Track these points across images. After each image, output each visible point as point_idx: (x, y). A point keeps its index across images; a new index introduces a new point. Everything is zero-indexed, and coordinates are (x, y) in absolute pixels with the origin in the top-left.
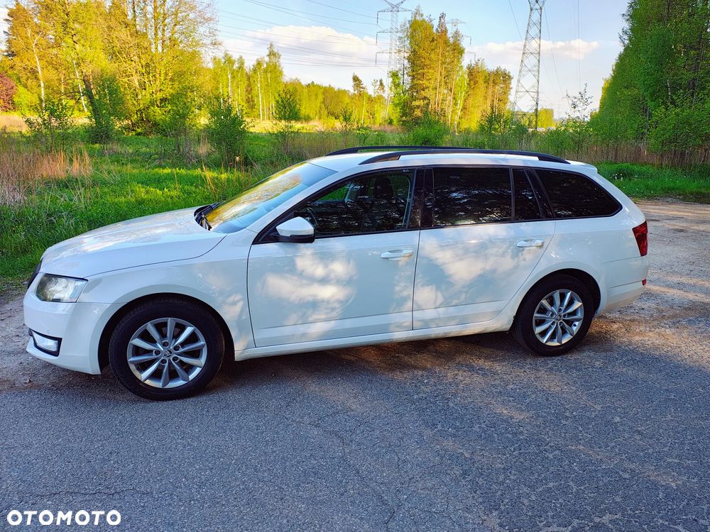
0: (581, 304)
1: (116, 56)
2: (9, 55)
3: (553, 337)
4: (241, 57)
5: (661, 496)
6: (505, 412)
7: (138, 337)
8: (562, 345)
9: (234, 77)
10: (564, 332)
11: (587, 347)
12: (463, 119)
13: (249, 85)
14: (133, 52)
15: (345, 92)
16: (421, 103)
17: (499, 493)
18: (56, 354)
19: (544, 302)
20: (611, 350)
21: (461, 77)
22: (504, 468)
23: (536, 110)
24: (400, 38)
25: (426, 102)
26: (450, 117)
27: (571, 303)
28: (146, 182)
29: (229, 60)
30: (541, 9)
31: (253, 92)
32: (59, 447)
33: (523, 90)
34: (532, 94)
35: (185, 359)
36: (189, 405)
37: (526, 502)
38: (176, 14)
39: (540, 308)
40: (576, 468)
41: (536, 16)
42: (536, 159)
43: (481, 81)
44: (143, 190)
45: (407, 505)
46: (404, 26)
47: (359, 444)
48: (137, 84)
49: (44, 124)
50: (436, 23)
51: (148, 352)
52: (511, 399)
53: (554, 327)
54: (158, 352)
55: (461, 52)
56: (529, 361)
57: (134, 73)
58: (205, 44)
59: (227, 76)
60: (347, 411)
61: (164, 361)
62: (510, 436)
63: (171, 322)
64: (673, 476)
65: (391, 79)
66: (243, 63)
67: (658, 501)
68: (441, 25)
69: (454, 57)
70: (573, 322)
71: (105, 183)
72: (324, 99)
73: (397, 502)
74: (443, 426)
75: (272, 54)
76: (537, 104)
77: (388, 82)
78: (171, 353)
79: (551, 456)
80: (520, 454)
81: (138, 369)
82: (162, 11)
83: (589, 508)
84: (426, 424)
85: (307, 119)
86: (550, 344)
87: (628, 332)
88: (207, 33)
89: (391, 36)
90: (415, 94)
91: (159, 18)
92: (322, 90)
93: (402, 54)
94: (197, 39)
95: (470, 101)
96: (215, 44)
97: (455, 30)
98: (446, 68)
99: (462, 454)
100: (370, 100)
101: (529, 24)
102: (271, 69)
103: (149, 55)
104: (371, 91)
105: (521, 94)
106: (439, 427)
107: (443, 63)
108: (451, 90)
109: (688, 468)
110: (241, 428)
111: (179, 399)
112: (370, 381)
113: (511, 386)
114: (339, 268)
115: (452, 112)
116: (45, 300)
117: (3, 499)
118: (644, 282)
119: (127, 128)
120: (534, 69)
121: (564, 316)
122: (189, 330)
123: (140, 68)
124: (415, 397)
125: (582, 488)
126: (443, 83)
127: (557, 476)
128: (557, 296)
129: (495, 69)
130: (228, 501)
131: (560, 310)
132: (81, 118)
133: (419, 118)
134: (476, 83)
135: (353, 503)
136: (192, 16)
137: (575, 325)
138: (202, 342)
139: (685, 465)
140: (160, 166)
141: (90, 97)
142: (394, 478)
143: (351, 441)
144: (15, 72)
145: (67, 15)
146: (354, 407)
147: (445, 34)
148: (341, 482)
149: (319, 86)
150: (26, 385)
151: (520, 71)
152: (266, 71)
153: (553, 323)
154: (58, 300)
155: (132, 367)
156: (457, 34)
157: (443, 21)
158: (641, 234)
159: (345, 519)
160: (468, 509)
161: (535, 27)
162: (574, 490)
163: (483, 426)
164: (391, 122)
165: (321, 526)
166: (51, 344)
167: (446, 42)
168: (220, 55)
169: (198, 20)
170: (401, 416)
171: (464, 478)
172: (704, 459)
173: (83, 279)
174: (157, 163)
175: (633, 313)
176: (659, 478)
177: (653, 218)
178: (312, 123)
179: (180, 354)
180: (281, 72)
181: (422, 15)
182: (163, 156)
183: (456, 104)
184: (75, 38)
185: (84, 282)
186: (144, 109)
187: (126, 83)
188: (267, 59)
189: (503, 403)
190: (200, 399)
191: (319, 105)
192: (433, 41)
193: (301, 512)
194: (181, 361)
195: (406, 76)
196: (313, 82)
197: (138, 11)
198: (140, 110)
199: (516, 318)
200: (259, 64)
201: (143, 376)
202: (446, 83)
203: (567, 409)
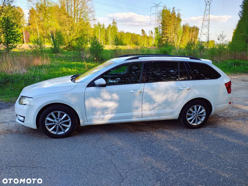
0: (205, 110)
1: (62, 24)
2: (29, 25)
3: (194, 122)
4: (103, 24)
5: (221, 180)
6: (172, 147)
7: (49, 117)
8: (198, 125)
9: (101, 31)
10: (198, 120)
11: (208, 126)
12: (181, 44)
13: (106, 33)
14: (67, 23)
15: (139, 35)
16: (165, 38)
17: (163, 175)
18: (23, 122)
19: (191, 109)
20: (217, 127)
21: (180, 30)
22: (167, 167)
23: (208, 41)
24: (158, 16)
25: (167, 38)
26: (176, 43)
27: (201, 110)
28: (66, 67)
29: (99, 25)
30: (210, 5)
31: (108, 36)
32: (21, 152)
33: (203, 34)
34: (206, 35)
35: (64, 125)
36: (64, 140)
37: (171, 179)
38: (81, 10)
39: (189, 111)
40: (193, 168)
41: (208, 7)
42: (189, 58)
43: (188, 31)
44: (65, 69)
45: (129, 177)
46: (160, 12)
47: (118, 156)
48: (68, 33)
49: (35, 47)
50: (171, 11)
51: (52, 122)
52: (175, 143)
53: (194, 118)
54: (55, 122)
55: (180, 20)
56: (185, 130)
57: (67, 30)
58: (91, 20)
59: (99, 30)
60: (116, 145)
61: (57, 125)
62: (171, 156)
63: (59, 112)
64: (228, 173)
65: (155, 30)
66: (104, 26)
67: (220, 182)
68: (173, 11)
69: (178, 22)
70: (202, 117)
71: (54, 67)
72: (132, 38)
73: (126, 176)
74: (148, 151)
75: (114, 23)
76: (208, 38)
77: (154, 31)
78: (59, 123)
79: (185, 164)
80: (174, 162)
81: (49, 128)
82: (77, 9)
83: (193, 182)
84: (143, 150)
85: (126, 45)
86: (193, 124)
87: (225, 121)
88: (92, 16)
89: (156, 16)
90: (163, 36)
91: (76, 11)
92: (131, 35)
93: (159, 22)
94: (88, 18)
95: (184, 38)
96: (94, 20)
97: (178, 12)
98: (175, 26)
99: (153, 161)
100: (148, 38)
101: (205, 10)
102: (113, 28)
103: (72, 24)
104: (148, 34)
105: (202, 35)
106: (147, 152)
107: (174, 24)
108: (176, 34)
109: (235, 170)
110: (80, 148)
111: (62, 138)
112: (127, 135)
113: (176, 139)
114: (115, 96)
115: (177, 41)
116: (21, 104)
117: (1, 167)
118: (230, 103)
119: (65, 48)
120: (207, 26)
121: (198, 114)
122: (65, 115)
123: (69, 28)
124: (141, 141)
125: (193, 175)
126: (174, 32)
127: (185, 170)
128: (195, 107)
129: (193, 26)
130: (70, 172)
131: (197, 112)
132: (48, 45)
133: (164, 44)
134: (186, 31)
135: (111, 175)
136: (87, 10)
137: (203, 118)
138: (70, 119)
139: (234, 170)
140: (73, 61)
141: (53, 38)
142: (127, 168)
143: (115, 155)
144: (30, 30)
145: (46, 11)
146: (119, 143)
147: (175, 14)
148: (108, 168)
149: (130, 33)
150: (15, 132)
151: (202, 27)
152: (112, 28)
153: (194, 117)
154: (25, 104)
155: (47, 127)
156: (179, 14)
157: (174, 10)
158: (228, 86)
159: (107, 180)
160: (150, 180)
161: (208, 11)
162: (190, 176)
163: (163, 152)
164: (155, 46)
165: (98, 182)
166: (22, 119)
167: (175, 17)
168: (97, 23)
169: (89, 12)
170: (135, 147)
171: (151, 169)
172: (242, 168)
173: (32, 98)
174: (72, 60)
175: (229, 114)
176: (222, 174)
177: (245, 80)
178: (127, 46)
179: (63, 123)
180: (117, 29)
181: (166, 8)
182: (74, 58)
183: (178, 39)
184: (48, 19)
185: (32, 99)
186: (70, 42)
187: (64, 33)
188: (112, 24)
189: (172, 144)
190: (69, 138)
191: (130, 40)
192: (170, 17)
193: (93, 177)
194: (62, 126)
195: (160, 29)
196: (128, 32)
197: (69, 9)
198: (69, 42)
199: (180, 115)
200: (110, 26)
201: (50, 130)
202: (175, 32)
203: (195, 148)
